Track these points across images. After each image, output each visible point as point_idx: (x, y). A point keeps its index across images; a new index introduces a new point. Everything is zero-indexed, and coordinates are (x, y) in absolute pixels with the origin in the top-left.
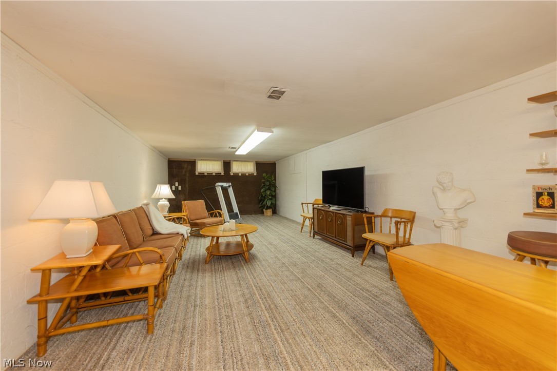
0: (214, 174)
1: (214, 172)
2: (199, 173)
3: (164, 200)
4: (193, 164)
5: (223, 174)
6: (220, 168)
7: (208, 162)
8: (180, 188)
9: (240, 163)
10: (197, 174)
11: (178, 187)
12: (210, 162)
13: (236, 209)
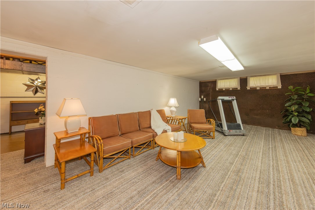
0: (231, 89)
1: (231, 88)
2: (219, 89)
3: (173, 107)
4: (214, 83)
5: (239, 89)
6: (237, 84)
7: (226, 80)
8: (205, 99)
9: (259, 78)
10: (217, 90)
11: (203, 99)
12: (228, 80)
13: (239, 120)
